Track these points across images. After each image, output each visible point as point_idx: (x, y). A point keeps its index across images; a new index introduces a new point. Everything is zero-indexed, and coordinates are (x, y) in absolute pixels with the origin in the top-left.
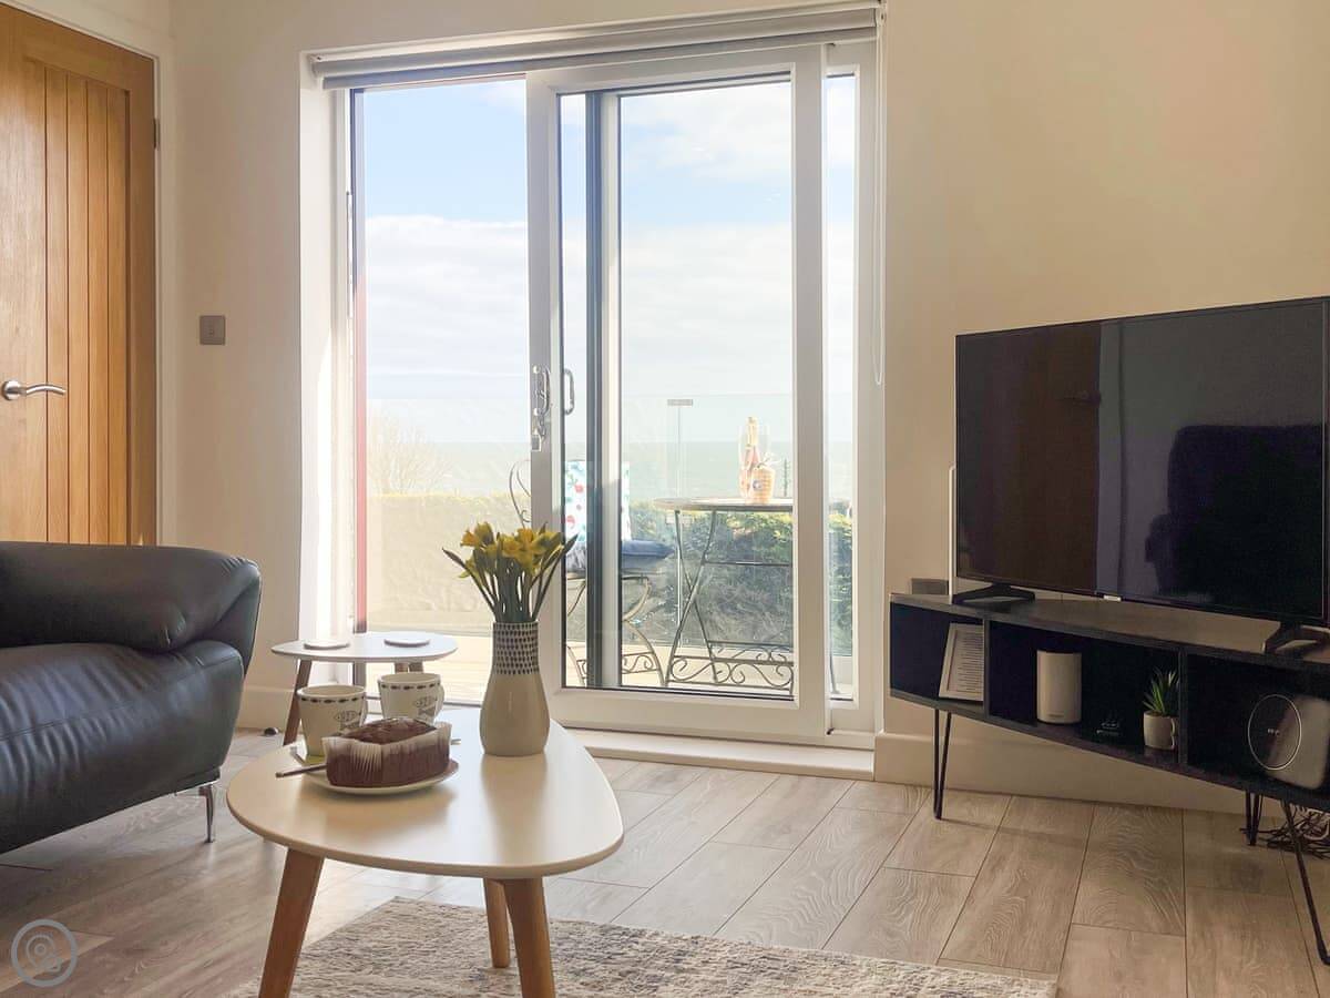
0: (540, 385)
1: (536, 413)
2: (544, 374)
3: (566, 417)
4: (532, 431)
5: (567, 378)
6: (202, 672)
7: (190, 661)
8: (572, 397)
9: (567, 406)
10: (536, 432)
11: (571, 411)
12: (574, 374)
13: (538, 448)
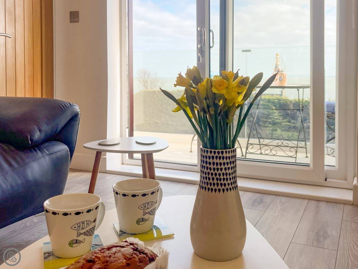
0: (201, 35)
1: (199, 47)
2: (203, 30)
3: (211, 49)
4: (197, 54)
5: (211, 33)
6: (47, 158)
7: (41, 152)
8: (213, 42)
9: (211, 45)
10: (199, 54)
11: (213, 46)
12: (213, 32)
13: (200, 61)
